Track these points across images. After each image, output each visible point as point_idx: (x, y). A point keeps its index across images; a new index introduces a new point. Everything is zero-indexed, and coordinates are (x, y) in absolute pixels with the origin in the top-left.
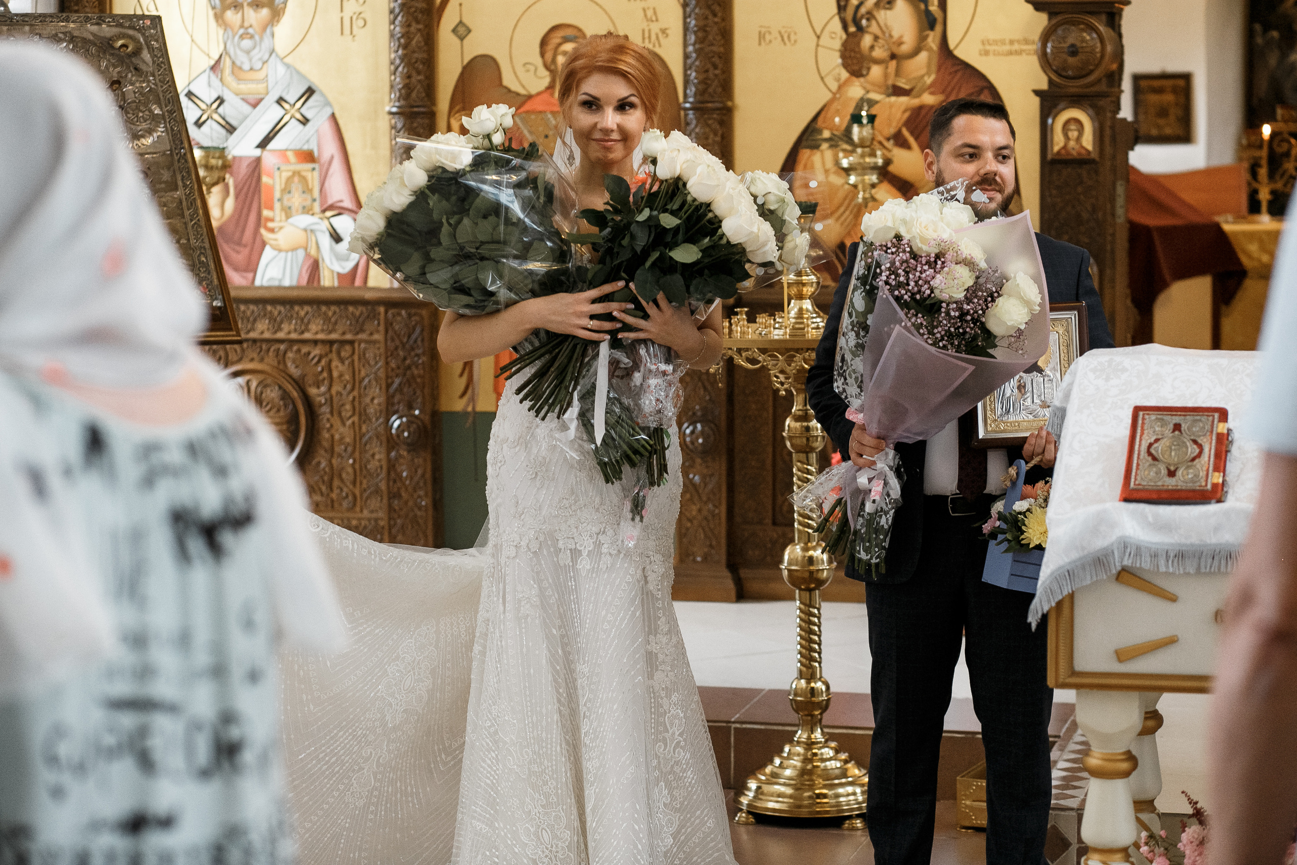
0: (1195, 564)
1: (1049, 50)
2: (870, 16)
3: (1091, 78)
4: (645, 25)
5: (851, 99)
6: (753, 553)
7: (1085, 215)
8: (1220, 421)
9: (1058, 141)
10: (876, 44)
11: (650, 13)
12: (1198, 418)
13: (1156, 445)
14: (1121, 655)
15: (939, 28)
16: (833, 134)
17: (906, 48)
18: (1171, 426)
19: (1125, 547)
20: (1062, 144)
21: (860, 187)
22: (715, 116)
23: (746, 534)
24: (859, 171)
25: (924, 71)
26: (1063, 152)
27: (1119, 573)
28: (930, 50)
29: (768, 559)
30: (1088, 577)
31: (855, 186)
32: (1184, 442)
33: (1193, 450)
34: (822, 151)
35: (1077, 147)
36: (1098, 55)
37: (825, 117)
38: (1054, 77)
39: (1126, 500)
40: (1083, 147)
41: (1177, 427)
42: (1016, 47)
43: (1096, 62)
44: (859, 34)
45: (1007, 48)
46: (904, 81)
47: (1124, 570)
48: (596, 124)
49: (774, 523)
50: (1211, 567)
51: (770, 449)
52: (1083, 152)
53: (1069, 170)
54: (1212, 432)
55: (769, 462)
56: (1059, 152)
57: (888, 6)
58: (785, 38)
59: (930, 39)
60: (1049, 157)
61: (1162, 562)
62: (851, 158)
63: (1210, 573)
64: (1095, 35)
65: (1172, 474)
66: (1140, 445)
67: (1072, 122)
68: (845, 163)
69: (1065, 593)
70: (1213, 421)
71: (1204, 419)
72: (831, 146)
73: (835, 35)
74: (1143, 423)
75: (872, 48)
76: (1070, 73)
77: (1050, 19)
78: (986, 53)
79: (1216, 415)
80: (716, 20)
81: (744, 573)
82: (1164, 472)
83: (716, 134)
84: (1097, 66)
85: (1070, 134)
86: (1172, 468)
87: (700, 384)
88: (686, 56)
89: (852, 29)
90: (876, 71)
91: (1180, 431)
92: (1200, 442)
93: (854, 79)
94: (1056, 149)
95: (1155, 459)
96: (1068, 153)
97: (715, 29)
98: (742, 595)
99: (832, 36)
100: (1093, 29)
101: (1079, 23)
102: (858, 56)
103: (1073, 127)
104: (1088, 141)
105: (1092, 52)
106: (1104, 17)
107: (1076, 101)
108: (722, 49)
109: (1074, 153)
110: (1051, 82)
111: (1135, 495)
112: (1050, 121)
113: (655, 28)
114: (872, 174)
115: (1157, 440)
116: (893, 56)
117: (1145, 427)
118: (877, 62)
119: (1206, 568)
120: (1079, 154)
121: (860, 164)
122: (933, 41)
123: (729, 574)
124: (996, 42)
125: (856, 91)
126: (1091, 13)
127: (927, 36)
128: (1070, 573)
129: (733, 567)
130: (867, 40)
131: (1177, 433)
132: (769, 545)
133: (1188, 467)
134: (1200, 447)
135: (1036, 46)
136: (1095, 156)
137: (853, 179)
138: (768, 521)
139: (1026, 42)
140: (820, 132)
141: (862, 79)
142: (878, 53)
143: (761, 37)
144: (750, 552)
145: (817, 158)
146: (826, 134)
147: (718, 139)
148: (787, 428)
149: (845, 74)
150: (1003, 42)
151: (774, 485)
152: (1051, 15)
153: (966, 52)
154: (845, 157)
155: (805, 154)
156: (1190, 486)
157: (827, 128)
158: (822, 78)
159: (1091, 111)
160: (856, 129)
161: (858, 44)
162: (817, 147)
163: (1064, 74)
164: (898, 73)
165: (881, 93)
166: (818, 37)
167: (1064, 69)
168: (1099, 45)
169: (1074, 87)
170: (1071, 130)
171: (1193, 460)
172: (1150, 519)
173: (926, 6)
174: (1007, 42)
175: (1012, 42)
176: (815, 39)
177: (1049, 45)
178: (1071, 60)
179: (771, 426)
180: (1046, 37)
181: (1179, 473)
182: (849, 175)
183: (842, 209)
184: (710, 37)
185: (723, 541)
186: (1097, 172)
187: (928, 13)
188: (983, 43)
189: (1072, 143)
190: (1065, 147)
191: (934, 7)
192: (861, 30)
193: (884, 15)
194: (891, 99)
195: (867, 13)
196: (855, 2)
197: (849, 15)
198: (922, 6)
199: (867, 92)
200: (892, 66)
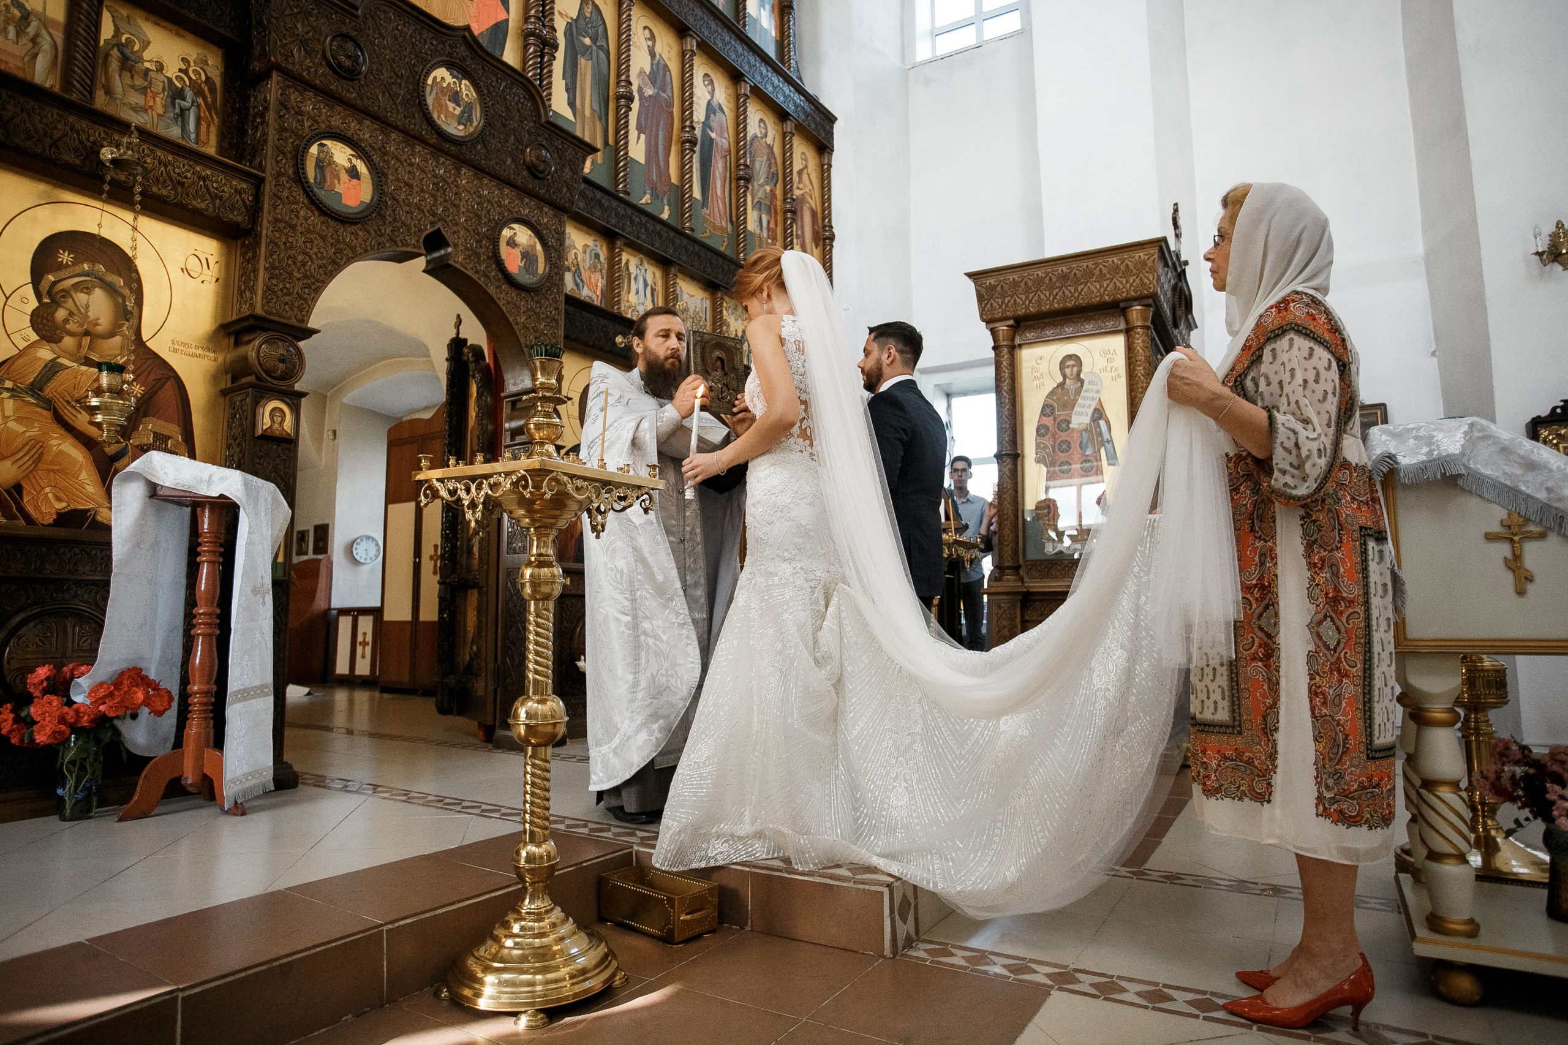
2: (66, 293)
5: (40, 359)
10: (71, 319)
15: (134, 321)
17: (100, 329)
20: (269, 425)
25: (118, 352)
26: (269, 431)
28: (122, 336)
34: (3, 399)
35: (280, 429)
36: (298, 367)
40: (284, 431)
42: (200, 352)
43: (296, 371)
44: (54, 306)
45: (193, 351)
46: (97, 355)
52: (285, 433)
56: (266, 431)
57: (85, 291)
59: (124, 328)
62: (101, 399)
64: (295, 352)
67: (278, 411)
73: (27, 301)
75: (66, 321)
76: (277, 375)
78: (175, 351)
85: (275, 419)
89: (46, 300)
90: (68, 342)
93: (45, 342)
94: (264, 428)
96: (273, 432)
99: (24, 300)
100: (295, 348)
102: (51, 323)
103: (278, 414)
105: (295, 363)
107: (281, 395)
109: (278, 433)
116: (87, 333)
118: (71, 334)
120: (282, 434)
122: (127, 330)
124: (183, 344)
125: (45, 354)
126: (292, 336)
127: (123, 324)
130: (61, 314)
136: (292, 436)
139: (209, 350)
141: (53, 345)
142: (73, 327)
149: (34, 337)
150: (189, 346)
153: (159, 345)
158: (8, 334)
161: (52, 314)
164: (91, 348)
165: (74, 361)
166: (7, 298)
167: (273, 371)
168: (297, 359)
169: (278, 385)
170: (277, 416)
173: (124, 301)
174: (193, 346)
175: (197, 347)
176: (4, 299)
177: (262, 351)
178: (279, 365)
183: (22, 454)
187: (125, 307)
188: (173, 342)
189: (276, 426)
190: (271, 428)
191: (130, 305)
192: (56, 303)
193: (81, 298)
194: (84, 368)
195: (63, 290)
196: (51, 278)
197: (45, 286)
198: (120, 300)
199: (58, 358)
200: (86, 340)
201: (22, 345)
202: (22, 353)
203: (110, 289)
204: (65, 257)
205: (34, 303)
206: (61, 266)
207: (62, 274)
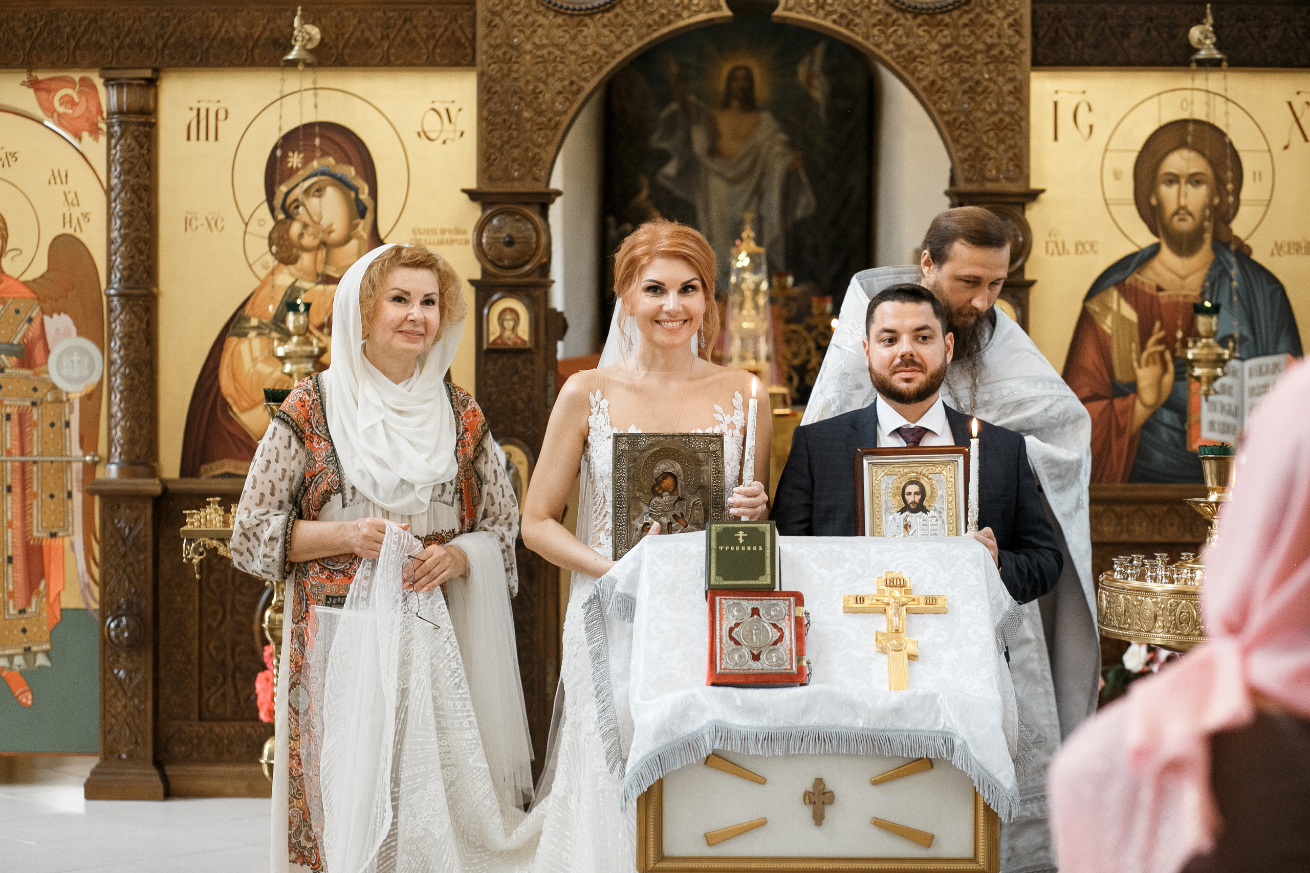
0: (784, 747)
1: (484, 240)
2: (297, 204)
3: (528, 267)
4: (65, 209)
5: (280, 287)
6: (179, 750)
7: (520, 405)
8: (796, 605)
9: (494, 331)
10: (305, 232)
11: (71, 197)
12: (775, 602)
13: (736, 630)
14: (711, 839)
15: (369, 216)
16: (260, 322)
17: (335, 236)
18: (749, 610)
19: (717, 731)
20: (497, 334)
21: (295, 376)
22: (140, 303)
23: (172, 731)
24: (294, 360)
26: (499, 341)
27: (708, 757)
28: (360, 238)
29: (195, 755)
30: (678, 761)
31: (290, 375)
32: (764, 626)
33: (774, 634)
34: (250, 340)
35: (512, 337)
36: (534, 246)
37: (253, 304)
38: (489, 267)
39: (713, 684)
40: (519, 338)
41: (755, 611)
42: (447, 236)
43: (532, 252)
44: (289, 222)
45: (438, 237)
46: (334, 269)
47: (715, 754)
48: (661, 307)
49: (201, 719)
50: (800, 749)
51: (196, 643)
52: (519, 341)
53: (505, 360)
54: (790, 616)
55: (195, 655)
56: (494, 341)
57: (317, 194)
58: (213, 224)
59: (360, 227)
60: (485, 346)
61: (751, 744)
62: (286, 347)
63: (799, 754)
64: (530, 226)
65: (756, 658)
66: (721, 629)
67: (508, 312)
68: (281, 352)
69: (656, 778)
70: (790, 605)
71: (781, 603)
72: (260, 334)
73: (265, 223)
74: (721, 609)
75: (301, 235)
76: (506, 263)
77: (483, 210)
79: (792, 599)
80: (142, 205)
81: (170, 770)
82: (748, 656)
83: (141, 321)
84: (533, 255)
85: (506, 323)
86: (755, 652)
87: (125, 576)
88: (110, 242)
89: (281, 216)
90: (306, 259)
91: (759, 615)
92: (780, 626)
93: (283, 266)
94: (492, 339)
95: (737, 643)
96: (505, 344)
97: (141, 214)
98: (169, 794)
99: (261, 223)
100: (530, 220)
101: (516, 213)
102: (287, 243)
103: (508, 317)
104: (524, 331)
105: (527, 242)
106: (537, 208)
107: (512, 290)
108: (147, 235)
109: (510, 343)
110: (484, 272)
111: (723, 680)
112: (486, 311)
113: (76, 212)
114: (308, 363)
115: (737, 625)
116: (323, 244)
117: (724, 612)
118: (307, 250)
119: (795, 750)
120: (515, 343)
121: (296, 352)
122: (363, 229)
123: (156, 772)
124: (427, 231)
125: (285, 279)
126: (526, 204)
127: (357, 225)
128: (660, 759)
129: (158, 764)
130: (295, 229)
131: (755, 617)
132: (195, 741)
133: (771, 651)
134: (780, 630)
135: (470, 235)
136: (528, 345)
137: (288, 368)
138: (195, 715)
139: (458, 231)
140: (248, 319)
141: (291, 267)
142: (308, 241)
143: (187, 223)
144: (176, 749)
145: (244, 346)
146: (254, 322)
147: (144, 326)
148: (267, 619)
149: (271, 261)
150: (434, 232)
151: (200, 680)
152: (485, 206)
154: (279, 346)
155: (232, 342)
156: (775, 669)
157: (254, 316)
158: (250, 266)
159: (526, 300)
160: (291, 317)
161: (288, 230)
162: (245, 335)
163: (500, 264)
164: (327, 262)
165: (312, 281)
166: (247, 224)
167: (500, 259)
168: (534, 235)
169: (509, 277)
170: (507, 320)
171: (775, 643)
172: (739, 703)
173: (357, 194)
174: (438, 231)
175: (443, 232)
176: (244, 226)
177: (485, 235)
178: (507, 250)
179: (197, 619)
180: (481, 228)
181: (763, 657)
182: (284, 364)
184: (136, 222)
185: (149, 738)
186: (532, 363)
187: (358, 201)
188: (414, 232)
189: (508, 333)
190: (500, 337)
191: (364, 196)
192: (290, 217)
193: (313, 203)
194: (321, 287)
195: (296, 200)
196: (284, 189)
197: (278, 202)
198: (353, 194)
199: (296, 280)
200: (322, 254)
201: (263, 274)
202: (263, 283)
203: (343, 184)
204: (295, 160)
205: (271, 224)
206: (293, 172)
207: (292, 182)
